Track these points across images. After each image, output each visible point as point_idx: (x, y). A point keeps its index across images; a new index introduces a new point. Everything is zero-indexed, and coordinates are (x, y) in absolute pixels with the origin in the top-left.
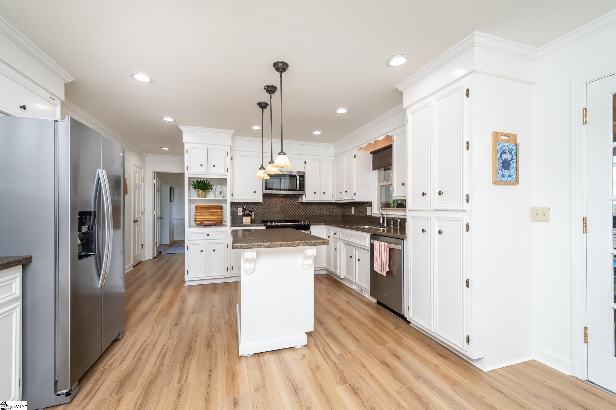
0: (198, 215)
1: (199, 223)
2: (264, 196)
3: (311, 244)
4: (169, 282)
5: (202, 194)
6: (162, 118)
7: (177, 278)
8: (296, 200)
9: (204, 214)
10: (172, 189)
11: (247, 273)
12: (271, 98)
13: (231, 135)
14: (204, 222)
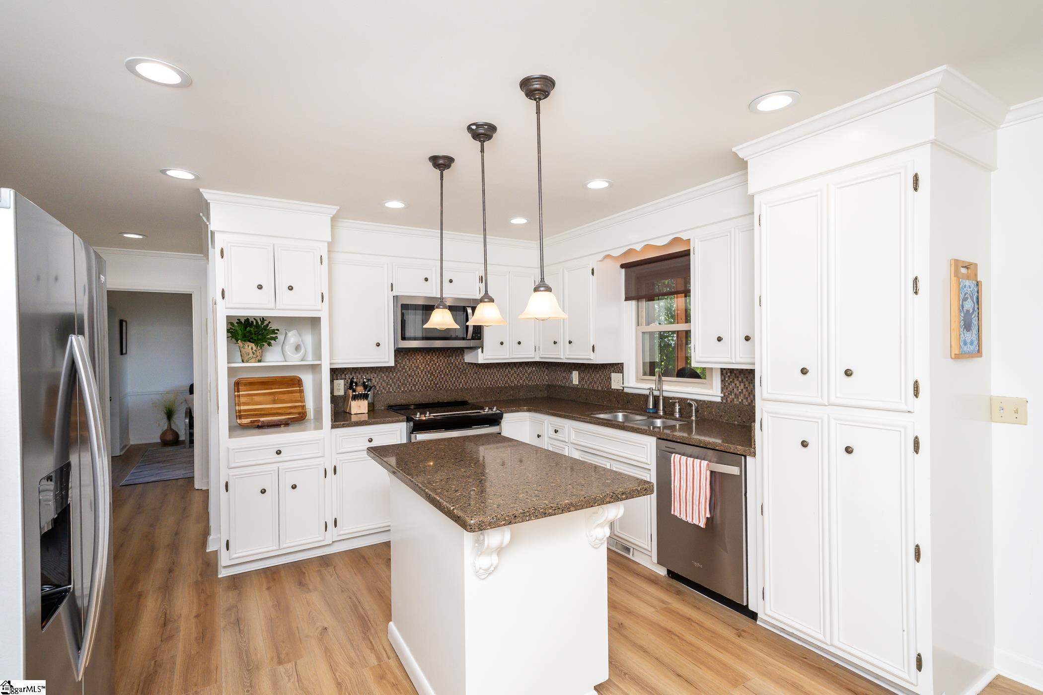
0: (243, 403)
1: (245, 421)
2: (399, 352)
3: (624, 496)
4: (171, 571)
5: (253, 353)
6: (163, 172)
7: (187, 557)
8: (459, 356)
9: (256, 398)
10: (124, 324)
11: (481, 577)
12: (482, 151)
13: (330, 218)
14: (262, 419)
